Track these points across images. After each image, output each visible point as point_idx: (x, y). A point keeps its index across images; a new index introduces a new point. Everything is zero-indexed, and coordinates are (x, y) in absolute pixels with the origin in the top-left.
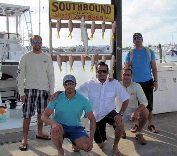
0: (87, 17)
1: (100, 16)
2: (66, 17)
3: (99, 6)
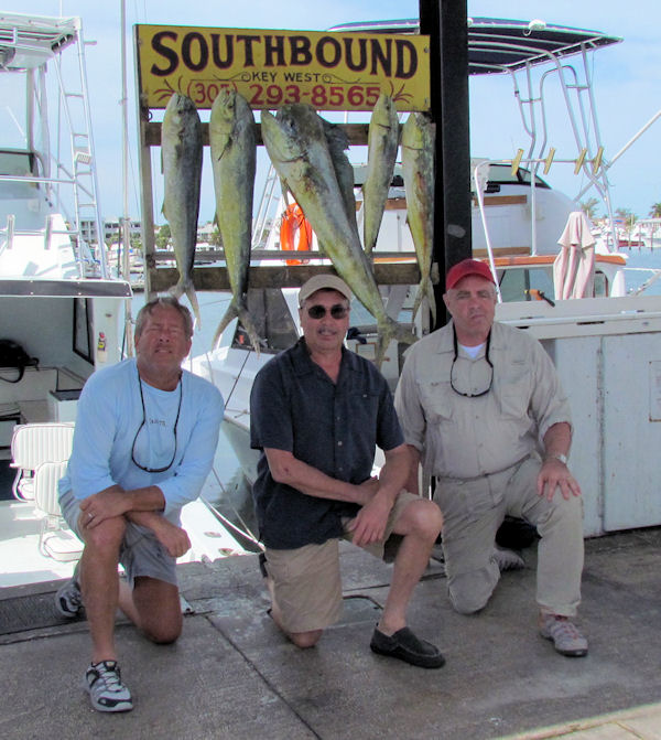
1: (365, 87)
3: (363, 42)
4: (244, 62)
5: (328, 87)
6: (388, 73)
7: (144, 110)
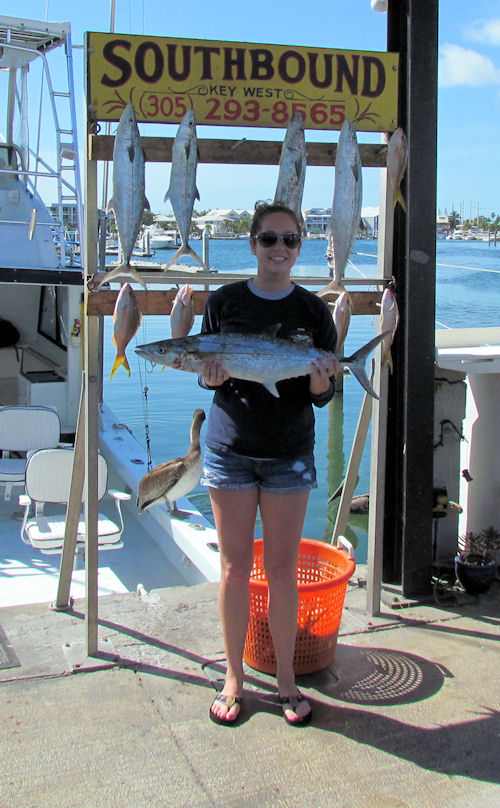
0: (266, 110)
1: (329, 104)
4: (201, 75)
6: (354, 90)
7: (92, 121)
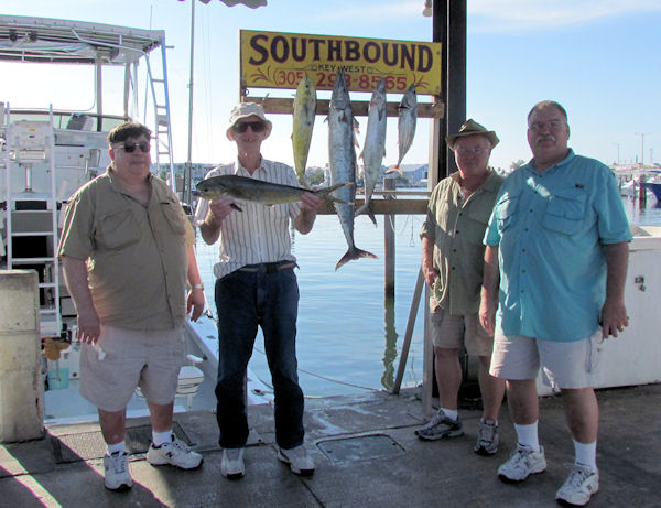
0: (355, 80)
1: (396, 76)
2: (291, 80)
3: (395, 46)
4: (313, 57)
5: (370, 76)
6: (412, 68)
7: (243, 88)
